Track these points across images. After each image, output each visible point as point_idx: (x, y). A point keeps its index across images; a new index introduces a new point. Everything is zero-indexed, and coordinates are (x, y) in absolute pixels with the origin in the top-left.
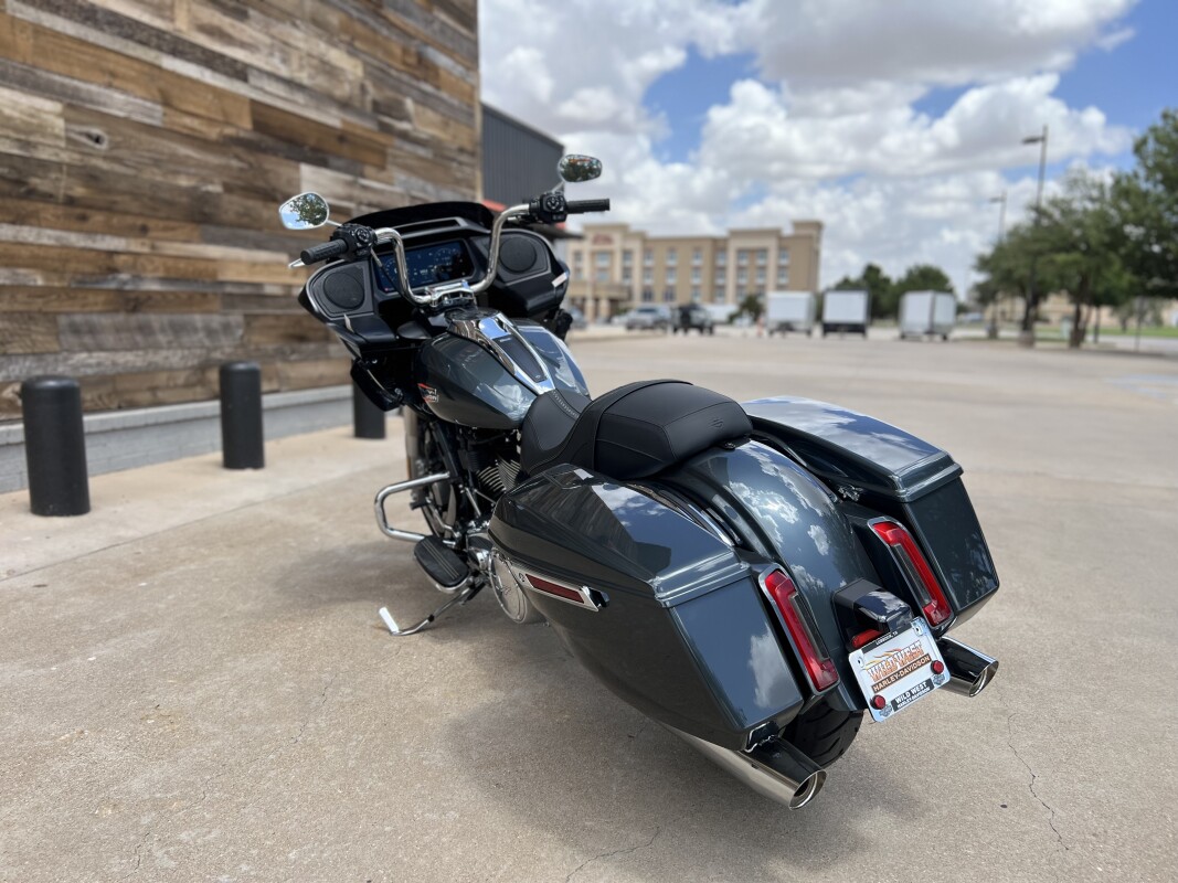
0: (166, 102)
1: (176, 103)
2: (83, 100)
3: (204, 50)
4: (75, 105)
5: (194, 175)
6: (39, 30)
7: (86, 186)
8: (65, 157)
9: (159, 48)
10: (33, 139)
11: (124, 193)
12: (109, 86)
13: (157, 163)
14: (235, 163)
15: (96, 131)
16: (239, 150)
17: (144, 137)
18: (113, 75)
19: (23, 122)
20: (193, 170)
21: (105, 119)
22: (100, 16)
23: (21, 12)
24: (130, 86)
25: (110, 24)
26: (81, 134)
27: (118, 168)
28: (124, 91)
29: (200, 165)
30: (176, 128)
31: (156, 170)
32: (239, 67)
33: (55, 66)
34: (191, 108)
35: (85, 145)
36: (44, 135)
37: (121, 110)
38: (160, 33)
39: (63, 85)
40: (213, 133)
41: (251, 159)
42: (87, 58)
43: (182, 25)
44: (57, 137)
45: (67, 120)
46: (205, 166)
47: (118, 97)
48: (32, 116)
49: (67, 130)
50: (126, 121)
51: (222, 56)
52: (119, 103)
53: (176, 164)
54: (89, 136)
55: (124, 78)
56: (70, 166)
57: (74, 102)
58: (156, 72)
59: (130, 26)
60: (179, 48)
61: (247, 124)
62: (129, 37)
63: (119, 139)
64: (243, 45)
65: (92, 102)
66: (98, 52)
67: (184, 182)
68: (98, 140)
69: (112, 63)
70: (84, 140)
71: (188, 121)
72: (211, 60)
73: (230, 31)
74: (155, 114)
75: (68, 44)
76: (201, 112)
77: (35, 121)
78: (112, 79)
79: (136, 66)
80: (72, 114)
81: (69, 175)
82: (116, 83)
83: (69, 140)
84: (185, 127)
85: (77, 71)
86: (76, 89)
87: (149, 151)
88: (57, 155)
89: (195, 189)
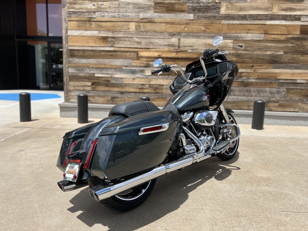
0: (266, 33)
1: (270, 32)
2: (239, 38)
3: (283, 15)
4: (236, 40)
5: (273, 51)
6: (229, 25)
7: (236, 58)
8: (232, 52)
9: (266, 20)
10: (224, 49)
11: (247, 58)
12: (247, 33)
13: (259, 49)
14: (290, 45)
15: (241, 44)
16: (293, 41)
17: (257, 43)
18: (249, 30)
19: (222, 46)
20: (272, 50)
21: (245, 41)
22: (247, 17)
23: (225, 22)
24: (254, 32)
25: (249, 18)
26: (237, 46)
27: (246, 52)
28: (251, 33)
29: (275, 47)
30: (268, 39)
31: (259, 51)
32: (297, 17)
33: (232, 32)
34: (275, 33)
35: (238, 48)
36: (227, 48)
37: (250, 38)
38: (266, 16)
39: (234, 36)
40: (283, 38)
41: (298, 43)
42: (242, 28)
43: (276, 11)
44: (231, 48)
45: (234, 43)
46: (278, 47)
47: (249, 35)
48: (224, 44)
49: (233, 46)
50: (252, 40)
51: (290, 15)
52: (249, 36)
53: (267, 48)
54: (239, 46)
55: (252, 30)
56: (232, 54)
57: (236, 39)
58: (264, 26)
59: (256, 16)
60: (273, 17)
61: (298, 32)
62: (256, 19)
63: (248, 45)
64: (300, 10)
65: (242, 38)
66: (245, 26)
67: (268, 53)
68: (241, 46)
69: (249, 27)
70: (238, 47)
71: (273, 36)
72: (285, 18)
73: (295, 7)
74: (262, 37)
75: (237, 26)
76: (279, 33)
77: (225, 45)
78: (248, 31)
79: (257, 26)
80: (235, 42)
81: (232, 56)
82: (250, 32)
83: (233, 48)
84: (272, 38)
85: (238, 32)
86: (238, 36)
87: (257, 47)
88: (230, 52)
89: (272, 54)
